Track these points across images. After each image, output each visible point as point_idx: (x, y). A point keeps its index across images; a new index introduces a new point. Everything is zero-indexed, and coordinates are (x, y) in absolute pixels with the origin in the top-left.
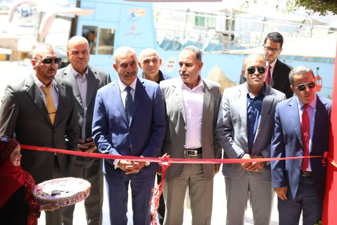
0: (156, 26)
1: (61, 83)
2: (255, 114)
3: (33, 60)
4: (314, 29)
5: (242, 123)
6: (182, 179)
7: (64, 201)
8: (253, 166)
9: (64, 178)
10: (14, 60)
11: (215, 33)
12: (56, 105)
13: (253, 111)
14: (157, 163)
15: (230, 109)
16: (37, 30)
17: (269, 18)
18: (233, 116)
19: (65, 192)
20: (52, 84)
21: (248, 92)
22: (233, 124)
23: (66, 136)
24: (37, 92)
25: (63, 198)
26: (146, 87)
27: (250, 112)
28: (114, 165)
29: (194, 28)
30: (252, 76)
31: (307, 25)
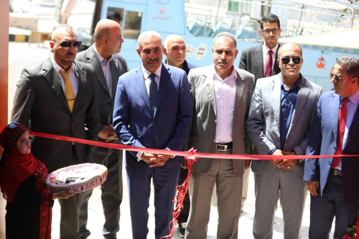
0: (186, 10)
1: (81, 68)
2: (289, 108)
3: (51, 42)
4: (355, 18)
5: (275, 116)
6: (210, 175)
7: (78, 187)
8: (284, 163)
9: (80, 165)
10: (33, 42)
11: (249, 20)
12: (75, 91)
13: (287, 104)
14: (184, 157)
15: (262, 101)
16: (59, 11)
17: (307, 6)
18: (265, 109)
19: (80, 179)
20: (71, 68)
21: (282, 84)
22: (265, 117)
23: (85, 124)
24: (55, 77)
25: (77, 184)
26: (171, 74)
27: (284, 105)
28: (137, 158)
29: (226, 13)
30: (286, 66)
31: (348, 15)
